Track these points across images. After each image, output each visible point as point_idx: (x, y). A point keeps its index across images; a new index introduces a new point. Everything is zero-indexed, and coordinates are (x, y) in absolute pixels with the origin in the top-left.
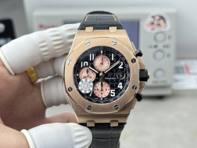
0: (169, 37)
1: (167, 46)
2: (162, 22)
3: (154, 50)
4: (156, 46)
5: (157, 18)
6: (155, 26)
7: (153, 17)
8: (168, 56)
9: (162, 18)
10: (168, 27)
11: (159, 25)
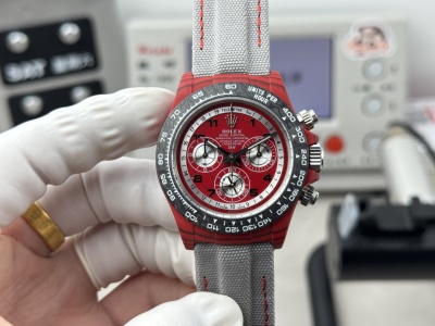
0: (394, 70)
1: (389, 88)
2: (378, 39)
3: (363, 95)
4: (366, 88)
5: (368, 31)
6: (364, 48)
7: (361, 30)
8: (392, 107)
9: (378, 31)
10: (390, 49)
11: (372, 45)
